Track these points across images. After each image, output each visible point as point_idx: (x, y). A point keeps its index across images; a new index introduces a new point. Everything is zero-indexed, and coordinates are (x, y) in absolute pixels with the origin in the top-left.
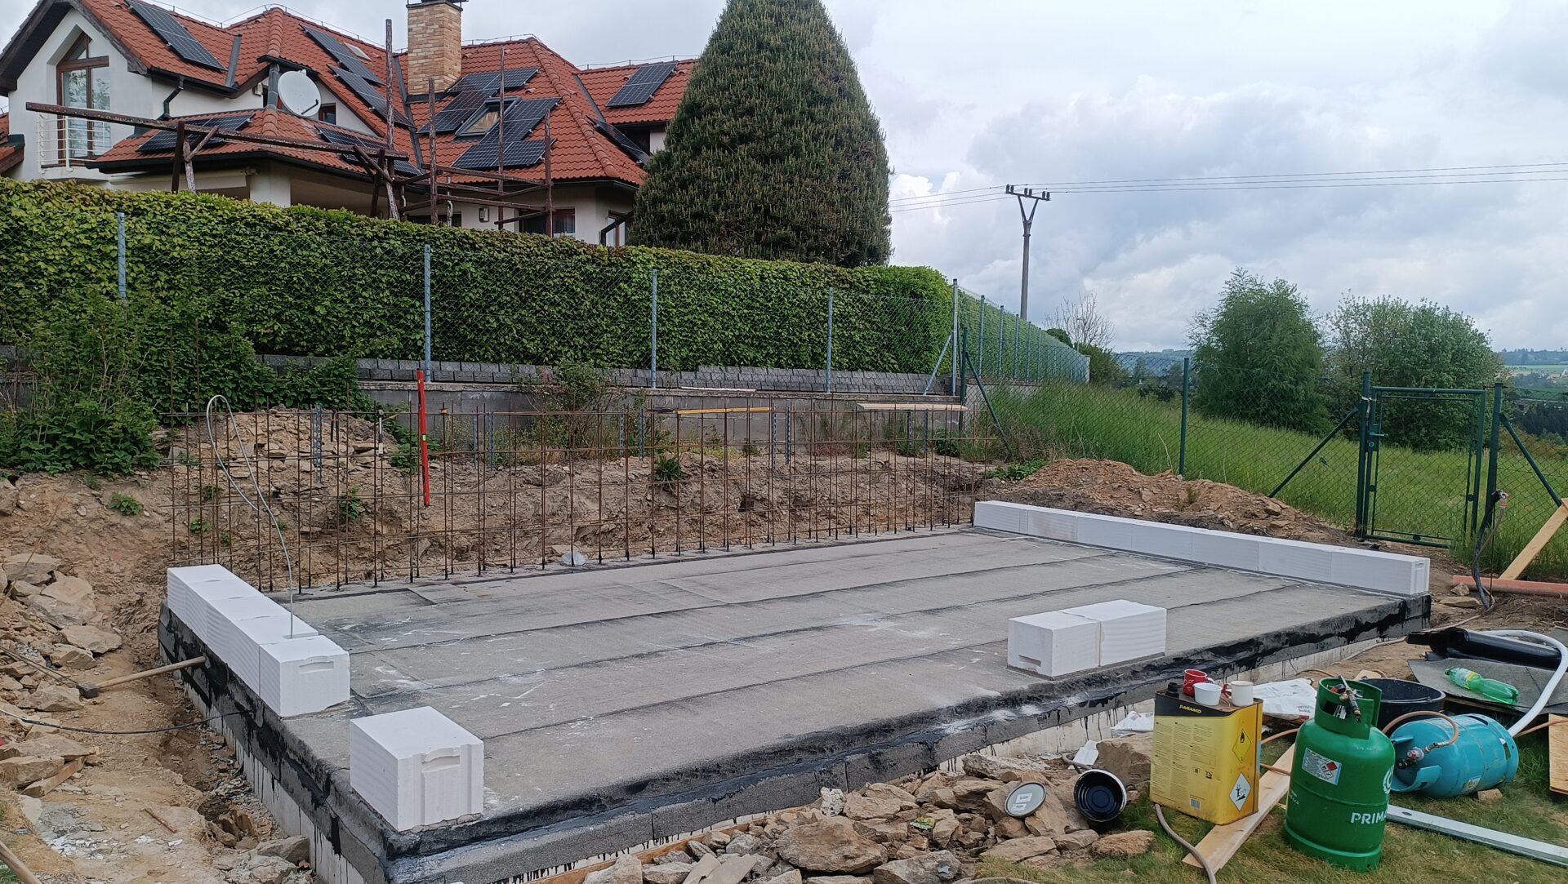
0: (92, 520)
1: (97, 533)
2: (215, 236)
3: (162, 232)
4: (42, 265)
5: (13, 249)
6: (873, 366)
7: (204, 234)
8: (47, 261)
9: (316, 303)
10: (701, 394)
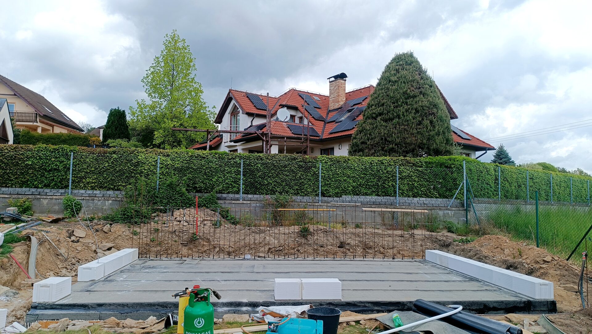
0: (127, 236)
1: (127, 239)
2: (187, 161)
3: (174, 160)
4: (143, 170)
5: (137, 167)
6: (426, 196)
7: (184, 160)
8: (145, 170)
9: (213, 178)
10: (337, 205)
